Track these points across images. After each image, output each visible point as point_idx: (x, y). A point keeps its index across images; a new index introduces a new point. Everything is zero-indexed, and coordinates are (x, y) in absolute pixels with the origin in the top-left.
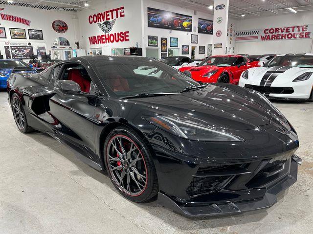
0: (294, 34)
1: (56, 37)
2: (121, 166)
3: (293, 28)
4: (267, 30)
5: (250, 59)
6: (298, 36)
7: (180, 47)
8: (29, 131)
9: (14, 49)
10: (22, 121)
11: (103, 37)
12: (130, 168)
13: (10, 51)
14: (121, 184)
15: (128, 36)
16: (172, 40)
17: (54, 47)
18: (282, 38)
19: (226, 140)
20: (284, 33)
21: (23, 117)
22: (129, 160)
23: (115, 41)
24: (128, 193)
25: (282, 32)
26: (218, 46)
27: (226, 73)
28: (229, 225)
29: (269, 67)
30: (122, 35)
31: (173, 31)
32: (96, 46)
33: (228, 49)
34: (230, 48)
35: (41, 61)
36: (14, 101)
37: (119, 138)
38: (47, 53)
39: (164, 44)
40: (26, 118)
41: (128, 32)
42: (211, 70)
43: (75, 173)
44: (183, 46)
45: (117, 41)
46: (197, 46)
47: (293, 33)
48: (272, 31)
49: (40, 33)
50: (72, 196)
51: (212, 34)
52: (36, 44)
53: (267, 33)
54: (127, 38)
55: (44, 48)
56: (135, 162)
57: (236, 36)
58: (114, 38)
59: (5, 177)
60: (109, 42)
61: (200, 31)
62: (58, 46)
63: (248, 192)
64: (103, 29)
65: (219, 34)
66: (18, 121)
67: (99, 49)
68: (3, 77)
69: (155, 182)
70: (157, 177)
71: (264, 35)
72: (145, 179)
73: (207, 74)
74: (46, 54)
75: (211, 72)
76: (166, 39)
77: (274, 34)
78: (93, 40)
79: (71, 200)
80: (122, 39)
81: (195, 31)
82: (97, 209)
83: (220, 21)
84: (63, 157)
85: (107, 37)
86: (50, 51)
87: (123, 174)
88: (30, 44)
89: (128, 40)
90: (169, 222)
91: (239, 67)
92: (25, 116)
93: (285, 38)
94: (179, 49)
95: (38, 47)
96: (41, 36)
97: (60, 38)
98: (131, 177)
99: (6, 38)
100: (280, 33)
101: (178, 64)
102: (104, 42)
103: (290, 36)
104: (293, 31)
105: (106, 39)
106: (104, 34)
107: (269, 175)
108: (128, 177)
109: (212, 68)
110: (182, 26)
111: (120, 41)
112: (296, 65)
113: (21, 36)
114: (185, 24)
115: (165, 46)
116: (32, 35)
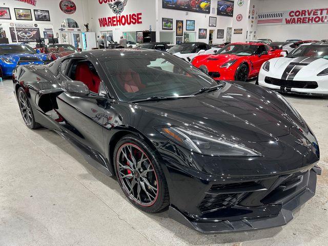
0: (322, 17)
1: (64, 18)
2: (131, 175)
3: (322, 10)
4: (293, 12)
5: (273, 47)
6: (326, 21)
7: (197, 30)
8: (37, 127)
9: (20, 31)
10: (30, 117)
11: (114, 19)
12: (141, 178)
13: (16, 32)
14: (132, 193)
15: (140, 18)
16: (188, 22)
17: (62, 30)
18: (308, 22)
19: (241, 154)
20: (312, 16)
21: (30, 113)
22: (139, 170)
23: (126, 24)
24: (139, 202)
25: (309, 14)
26: (238, 32)
27: (246, 63)
28: (241, 241)
29: (292, 57)
30: (134, 17)
31: (189, 13)
32: (107, 28)
33: (249, 32)
34: (251, 32)
35: (48, 46)
36: (20, 95)
37: (129, 147)
38: (55, 37)
39: (180, 27)
40: (33, 115)
41: (140, 14)
42: (230, 59)
43: (84, 177)
44: (200, 30)
45: (129, 24)
46: (216, 29)
47: (320, 16)
48: (298, 14)
49: (46, 14)
50: (80, 203)
51: (232, 16)
52: (42, 26)
53: (293, 16)
54: (140, 20)
55: (51, 29)
56: (145, 172)
57: (258, 19)
58: (126, 20)
59: (13, 180)
60: (120, 25)
61: (219, 13)
62: (66, 29)
63: (263, 208)
64: (114, 11)
65: (239, 18)
66: (25, 116)
67: (110, 32)
68: (9, 63)
69: (166, 195)
70: (168, 190)
71: (289, 18)
72: (156, 191)
73: (226, 64)
74: (53, 37)
75: (230, 62)
76: (182, 22)
77: (300, 17)
78: (103, 22)
79: (81, 208)
80: (134, 21)
81: (213, 13)
82: (107, 219)
83: (241, 3)
84: (72, 157)
85: (118, 19)
86: (57, 34)
87: (134, 182)
88: (36, 25)
89: (141, 22)
90: (180, 235)
91: (259, 57)
92: (32, 112)
93: (312, 22)
94: (195, 32)
95: (45, 29)
96: (48, 17)
97: (68, 19)
98: (141, 187)
99: (11, 19)
100: (307, 16)
101: (194, 51)
102: (115, 25)
103: (317, 20)
104: (321, 14)
105: (117, 21)
106: (115, 15)
107: (285, 188)
108: (139, 186)
109: (231, 57)
110: (199, 7)
111: (132, 24)
112: (322, 56)
113: (27, 17)
114: (203, 5)
115: (181, 29)
116: (39, 16)
